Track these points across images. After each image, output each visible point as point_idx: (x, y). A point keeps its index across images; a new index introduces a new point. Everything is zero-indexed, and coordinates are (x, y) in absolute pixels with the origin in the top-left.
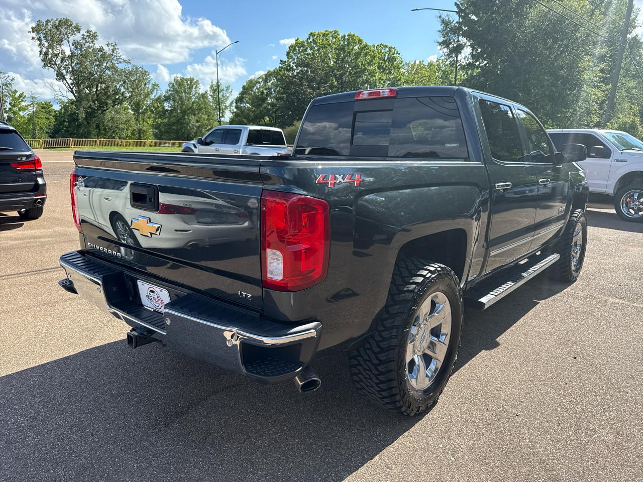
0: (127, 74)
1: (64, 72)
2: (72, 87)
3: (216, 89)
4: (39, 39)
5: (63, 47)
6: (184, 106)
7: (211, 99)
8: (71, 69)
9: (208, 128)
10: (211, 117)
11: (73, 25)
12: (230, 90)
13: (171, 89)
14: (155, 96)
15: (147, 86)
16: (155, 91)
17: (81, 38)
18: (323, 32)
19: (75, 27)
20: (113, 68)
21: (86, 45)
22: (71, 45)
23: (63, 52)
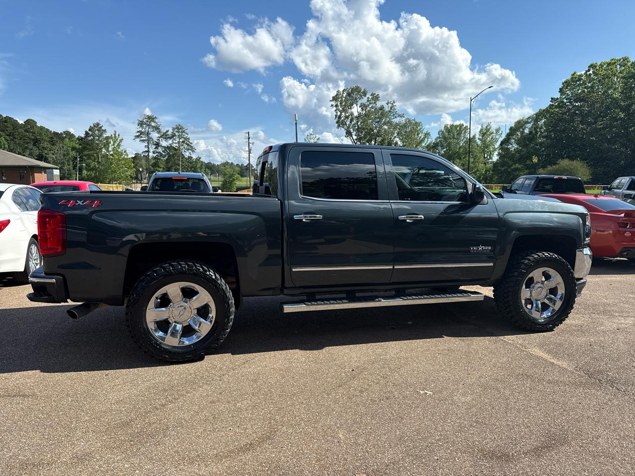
0: (401, 127)
1: (352, 130)
2: (356, 142)
3: (485, 132)
4: (336, 106)
5: (353, 110)
6: (451, 151)
7: (479, 142)
8: (357, 127)
9: (474, 171)
10: (476, 160)
11: (362, 91)
12: (500, 132)
13: (441, 136)
14: (425, 144)
15: (420, 135)
16: (426, 139)
17: (366, 101)
18: (608, 61)
19: (363, 93)
20: (388, 122)
21: (370, 106)
22: (358, 107)
23: (352, 114)
